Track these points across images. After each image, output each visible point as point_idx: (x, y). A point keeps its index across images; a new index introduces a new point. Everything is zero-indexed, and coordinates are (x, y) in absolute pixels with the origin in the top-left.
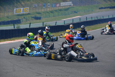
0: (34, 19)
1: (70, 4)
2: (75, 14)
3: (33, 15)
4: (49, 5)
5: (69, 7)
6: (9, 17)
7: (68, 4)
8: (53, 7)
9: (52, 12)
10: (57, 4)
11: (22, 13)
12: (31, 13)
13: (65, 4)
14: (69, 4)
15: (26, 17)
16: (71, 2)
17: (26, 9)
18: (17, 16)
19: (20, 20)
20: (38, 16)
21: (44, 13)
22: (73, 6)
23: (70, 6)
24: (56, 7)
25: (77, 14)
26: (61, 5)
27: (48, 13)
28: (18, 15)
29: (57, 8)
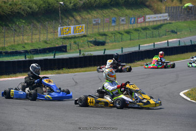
0: (92, 45)
1: (164, 17)
2: (173, 35)
3: (92, 37)
4: (123, 20)
5: (162, 22)
6: (48, 42)
7: (160, 17)
8: (131, 23)
9: (128, 32)
10: (138, 19)
11: (72, 34)
12: (89, 35)
13: (155, 18)
14: (162, 18)
15: (77, 42)
16: (167, 14)
17: (80, 28)
18: (62, 40)
19: (65, 47)
20: (101, 39)
21: (112, 34)
22: (170, 22)
23: (166, 22)
24: (138, 23)
25: (175, 35)
26: (147, 20)
27: (121, 34)
28: (64, 38)
29: (139, 25)
